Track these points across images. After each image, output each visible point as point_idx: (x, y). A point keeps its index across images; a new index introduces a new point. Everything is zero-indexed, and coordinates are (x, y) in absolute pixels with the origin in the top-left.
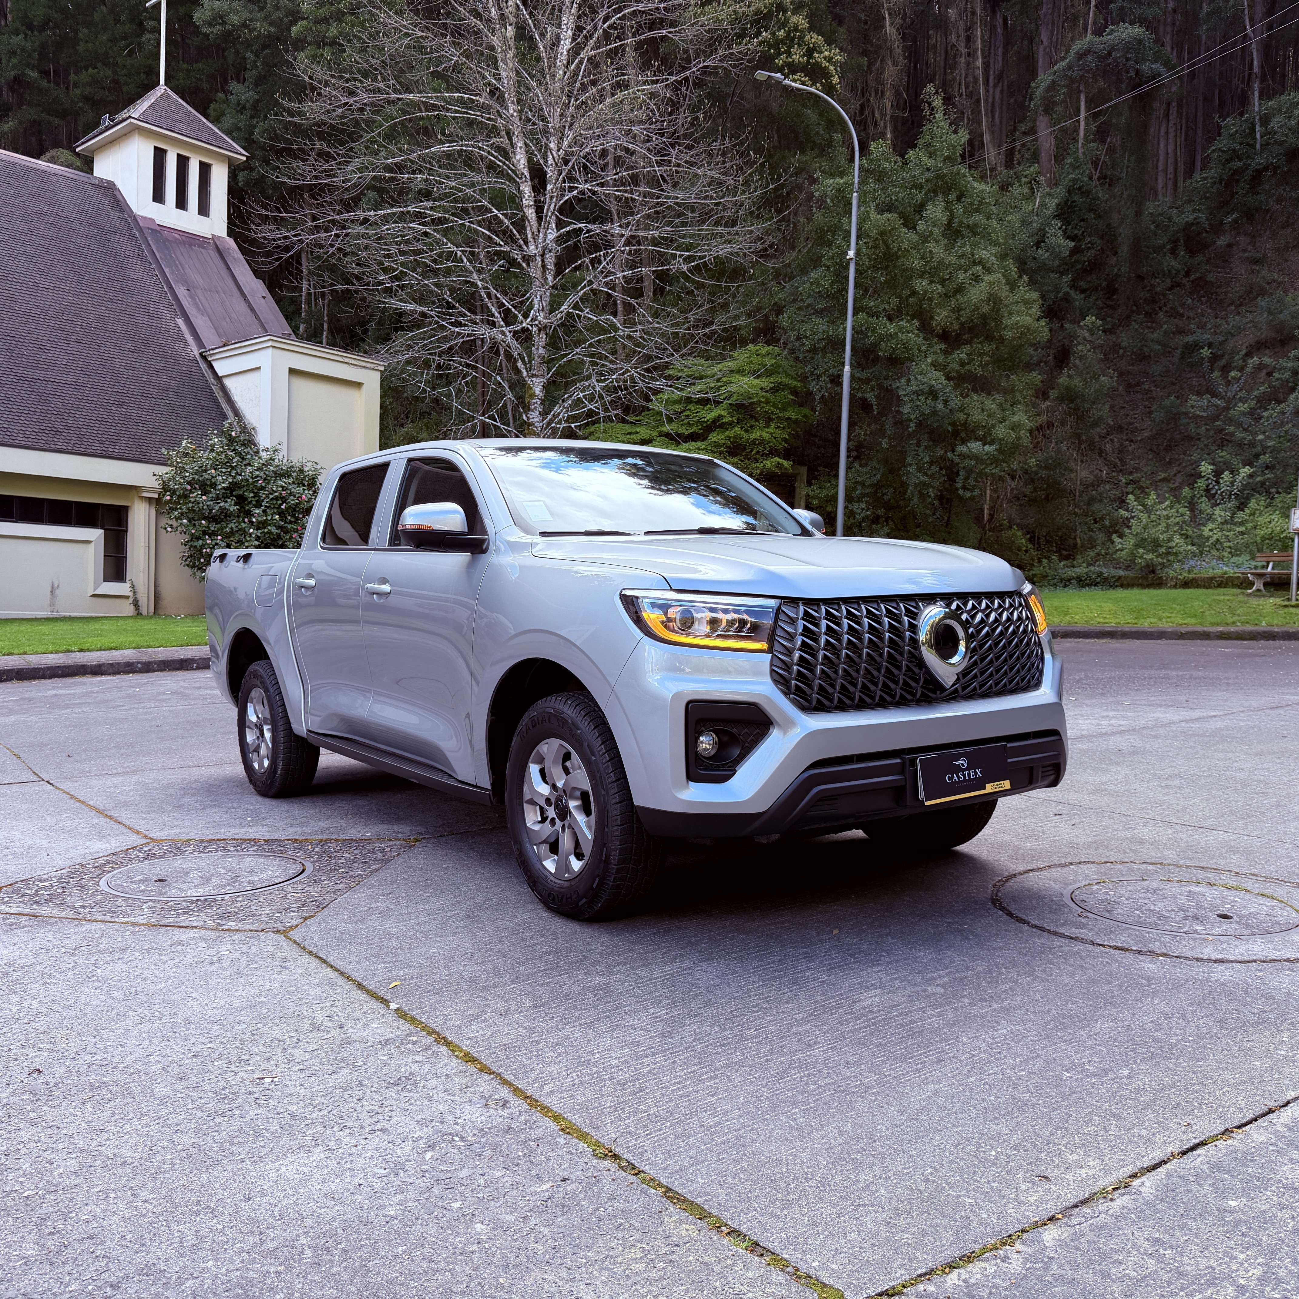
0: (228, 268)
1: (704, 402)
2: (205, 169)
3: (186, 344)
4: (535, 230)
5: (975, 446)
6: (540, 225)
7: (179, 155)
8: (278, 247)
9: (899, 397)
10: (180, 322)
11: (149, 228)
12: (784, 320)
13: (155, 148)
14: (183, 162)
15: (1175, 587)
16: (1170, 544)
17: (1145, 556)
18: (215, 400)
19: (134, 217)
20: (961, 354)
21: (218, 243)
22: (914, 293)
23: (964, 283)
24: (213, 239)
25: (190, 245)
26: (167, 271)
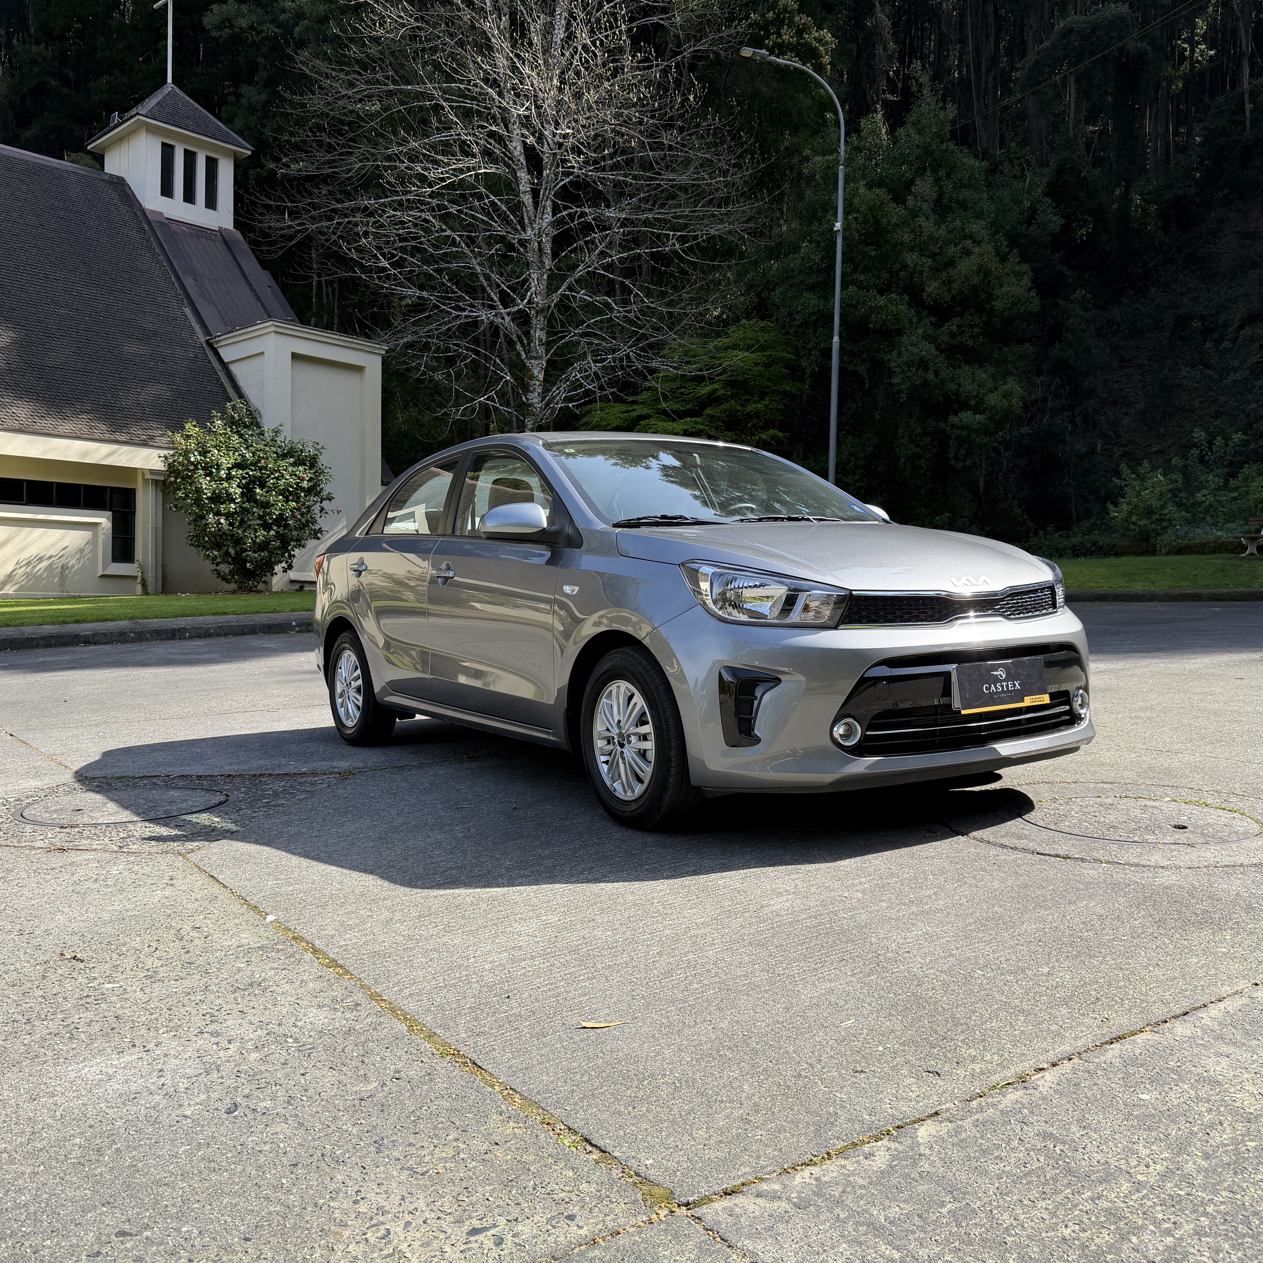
0: (235, 259)
1: (700, 380)
2: (212, 165)
3: (193, 332)
4: (531, 214)
5: (966, 417)
6: (536, 209)
7: (185, 150)
8: (283, 236)
9: (890, 369)
10: (188, 311)
11: (157, 222)
12: (776, 296)
13: (163, 144)
14: (190, 157)
15: (1168, 554)
16: (1163, 512)
17: (1139, 522)
18: (222, 385)
19: (143, 211)
20: (952, 325)
21: (224, 234)
22: (905, 267)
23: (954, 257)
24: (220, 231)
25: (198, 238)
26: (175, 262)
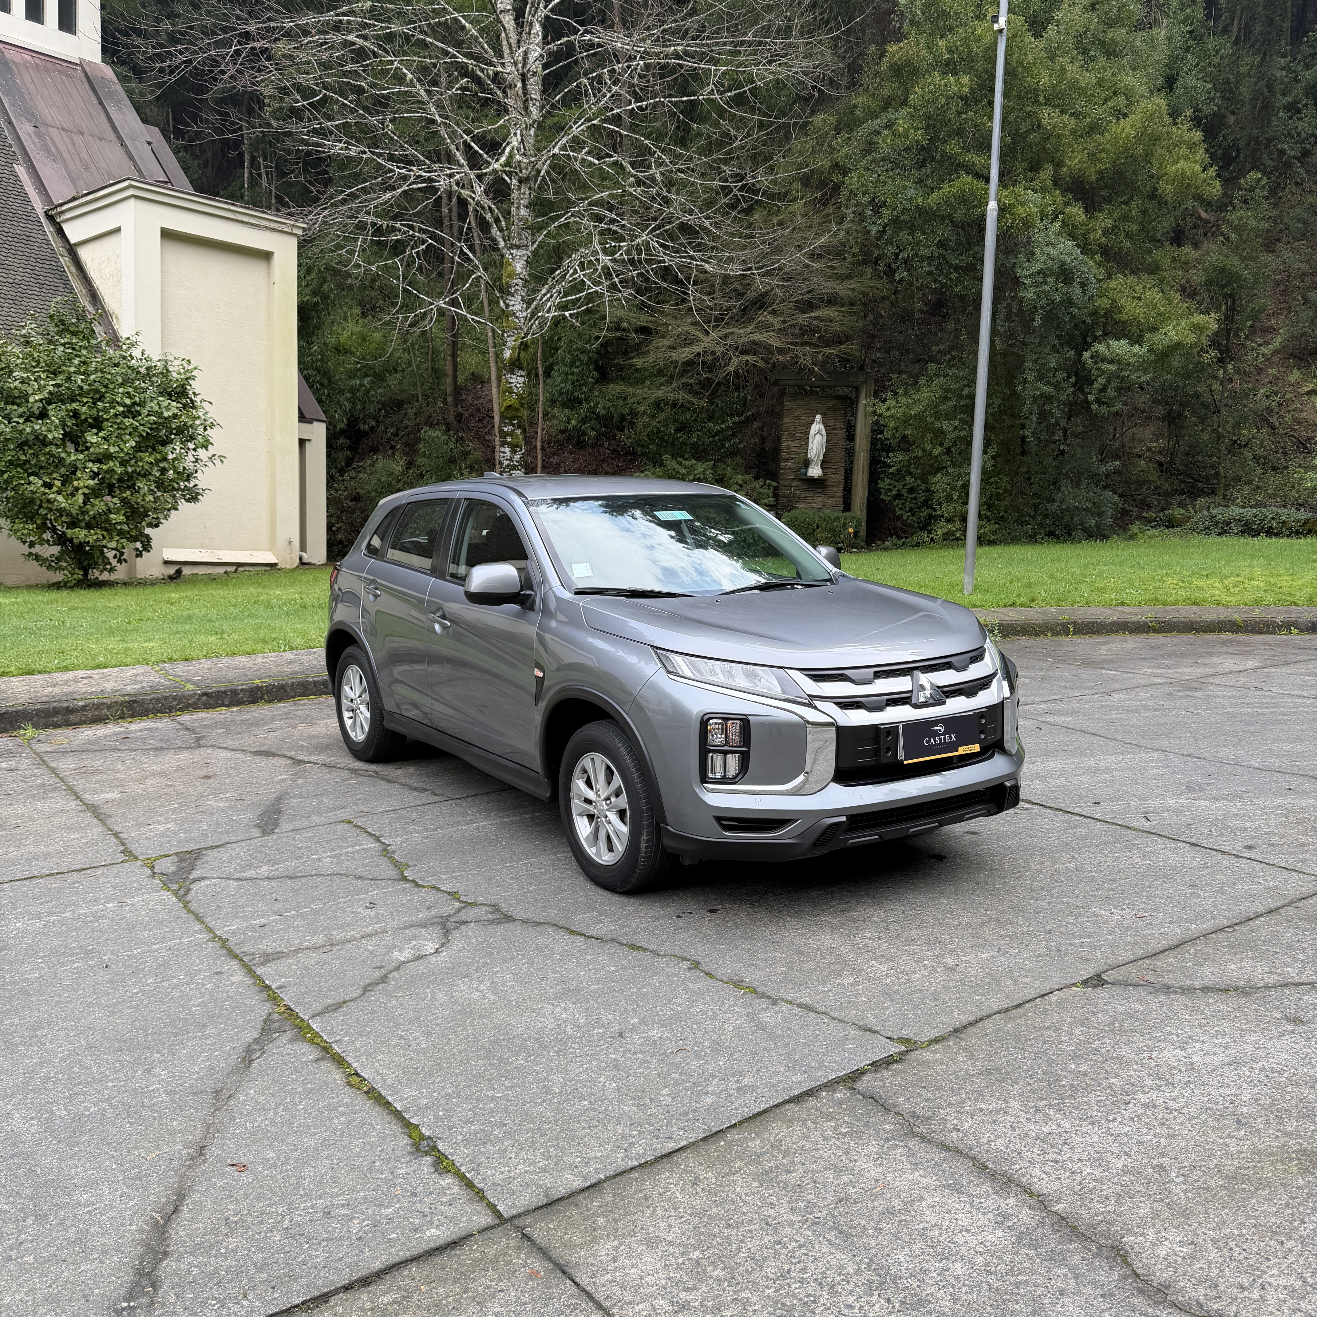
0: (101, 103)
3: (26, 200)
5: (1119, 346)
18: (65, 276)
21: (87, 69)
22: (1038, 127)
24: (80, 65)
25: (46, 70)
26: (6, 100)
